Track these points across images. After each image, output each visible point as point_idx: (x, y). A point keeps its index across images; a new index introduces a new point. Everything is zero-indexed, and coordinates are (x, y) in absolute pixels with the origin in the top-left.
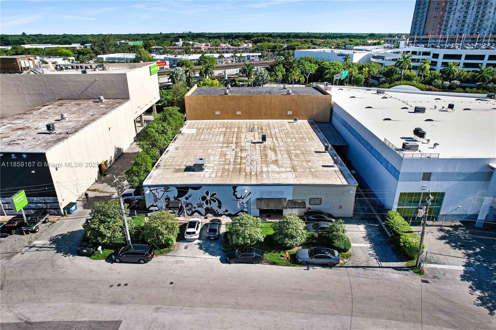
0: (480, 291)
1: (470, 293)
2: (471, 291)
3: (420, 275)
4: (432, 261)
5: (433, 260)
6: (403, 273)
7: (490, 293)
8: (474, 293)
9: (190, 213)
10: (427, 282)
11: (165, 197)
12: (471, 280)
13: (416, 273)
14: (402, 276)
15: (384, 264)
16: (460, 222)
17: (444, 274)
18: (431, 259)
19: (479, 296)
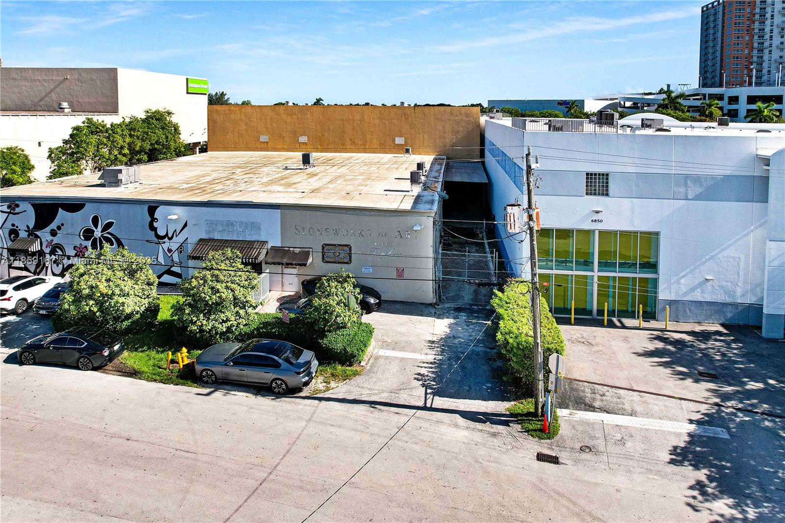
0: (730, 501)
1: (689, 505)
2: (694, 497)
3: (540, 438)
4: (597, 404)
5: (602, 401)
6: (488, 429)
7: (766, 511)
8: (708, 505)
9: (58, 270)
10: (554, 460)
11: (8, 225)
12: (709, 465)
13: (528, 431)
14: (477, 437)
15: (440, 402)
16: (723, 325)
17: (622, 442)
18: (594, 399)
19: (722, 516)
